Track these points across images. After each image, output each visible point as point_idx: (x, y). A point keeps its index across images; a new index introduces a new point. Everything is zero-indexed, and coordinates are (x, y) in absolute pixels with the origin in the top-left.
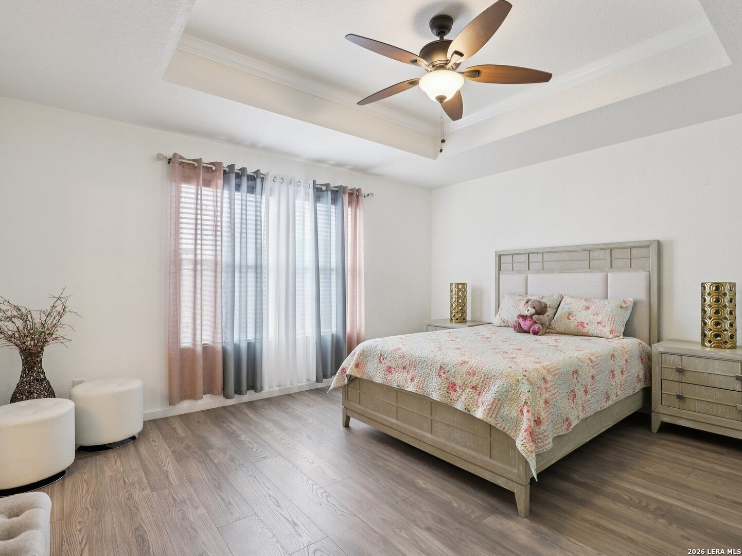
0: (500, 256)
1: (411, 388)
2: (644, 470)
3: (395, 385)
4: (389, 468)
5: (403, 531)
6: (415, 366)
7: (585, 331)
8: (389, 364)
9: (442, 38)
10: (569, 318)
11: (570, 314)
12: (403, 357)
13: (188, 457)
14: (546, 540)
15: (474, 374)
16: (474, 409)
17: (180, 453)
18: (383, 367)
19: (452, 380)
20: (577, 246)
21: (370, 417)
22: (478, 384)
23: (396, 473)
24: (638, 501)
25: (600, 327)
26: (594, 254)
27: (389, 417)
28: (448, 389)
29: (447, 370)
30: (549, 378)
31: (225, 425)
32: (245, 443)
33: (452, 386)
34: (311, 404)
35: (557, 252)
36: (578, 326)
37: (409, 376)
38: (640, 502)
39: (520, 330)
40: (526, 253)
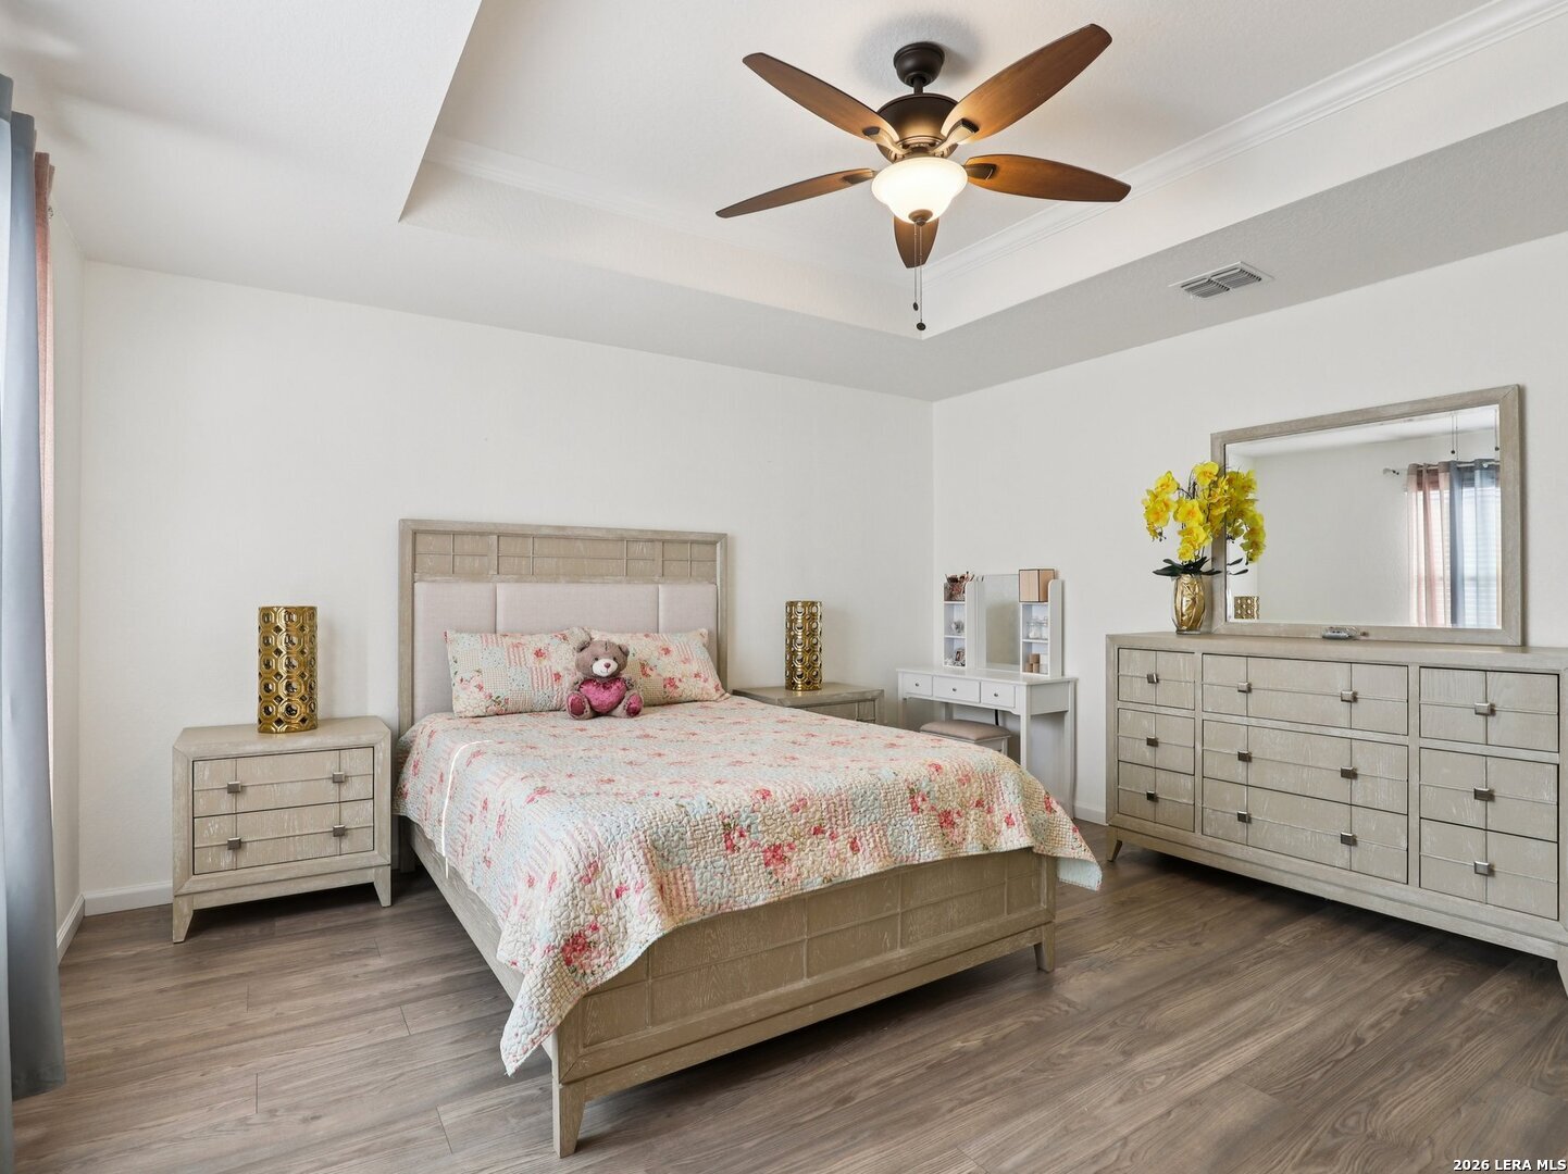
0: (415, 533)
1: (864, 866)
3: (816, 883)
4: (898, 1081)
6: (847, 813)
8: (765, 841)
9: (919, 90)
10: (645, 674)
11: (643, 666)
12: (800, 806)
15: (969, 780)
18: (749, 858)
19: (940, 806)
22: (981, 794)
33: (946, 819)
35: (567, 538)
36: (665, 687)
37: (842, 843)
40: (491, 533)
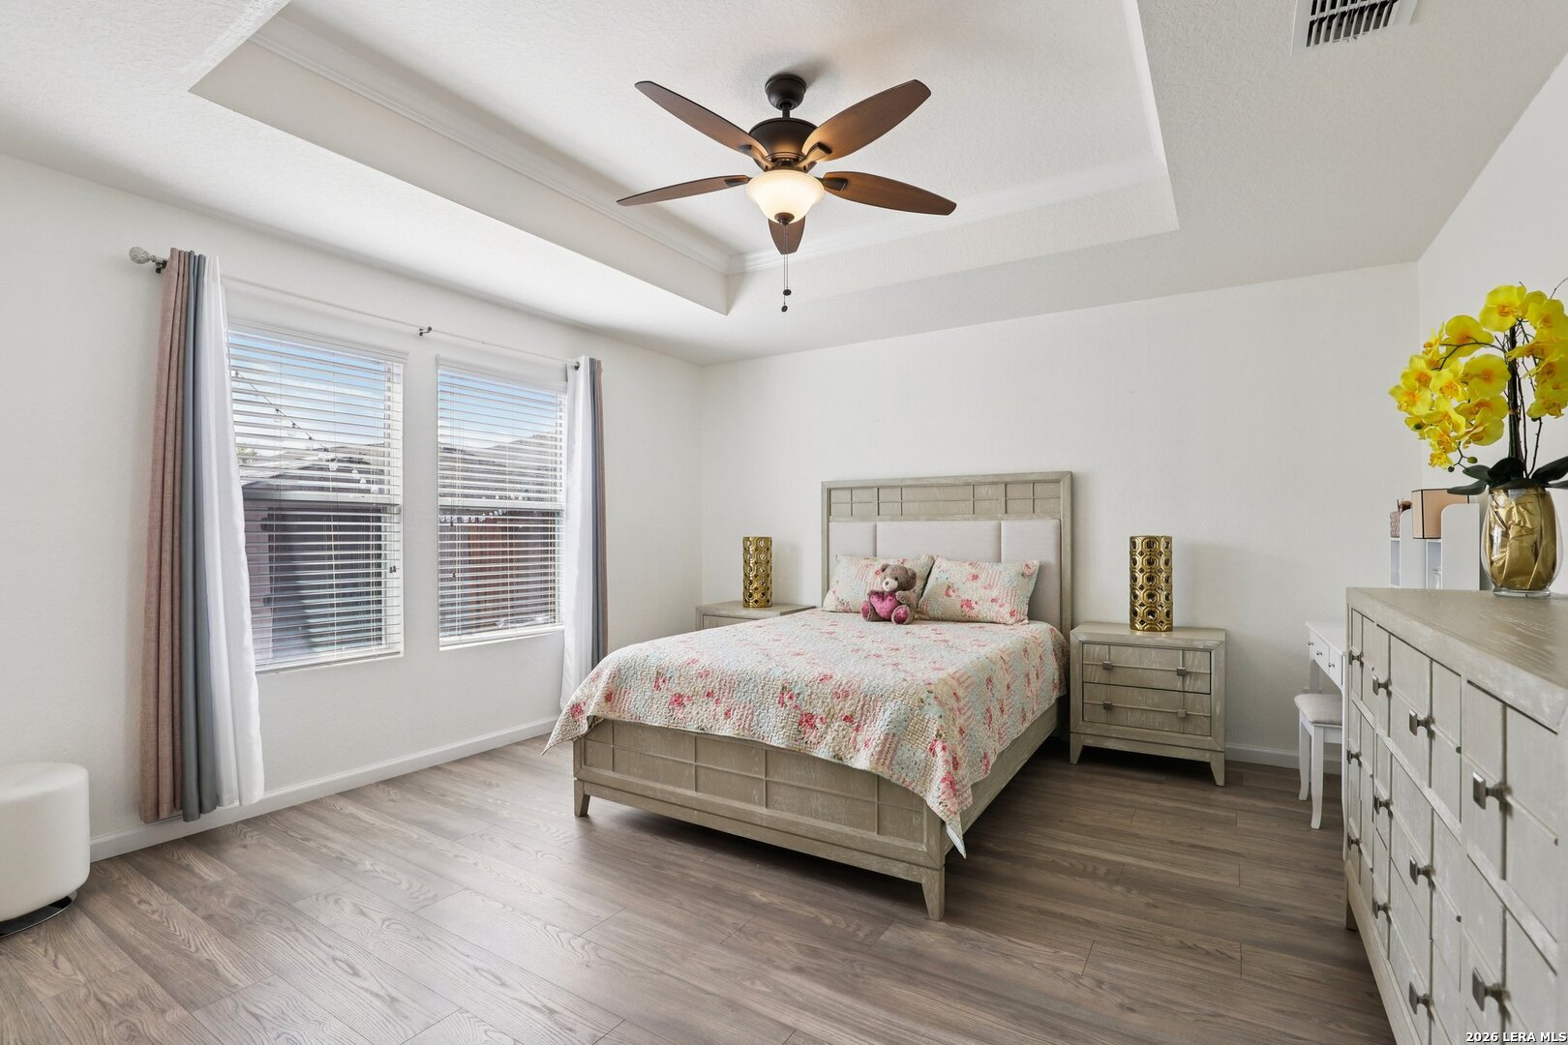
0: (829, 491)
1: (727, 729)
2: (1076, 820)
3: (692, 728)
4: (692, 880)
5: (758, 982)
6: (732, 690)
7: (973, 614)
8: (678, 690)
9: (786, 113)
10: (947, 595)
11: (949, 587)
12: (705, 674)
13: (250, 923)
14: (980, 948)
15: (846, 696)
16: (850, 755)
17: (225, 918)
18: (665, 696)
19: (806, 708)
20: (956, 477)
21: (639, 791)
22: (854, 712)
23: (709, 885)
24: (1081, 867)
25: (996, 607)
26: (982, 491)
27: (679, 786)
28: (800, 725)
29: (796, 691)
30: (961, 693)
31: (311, 844)
32: (375, 874)
33: (808, 720)
34: (493, 782)
35: (925, 486)
36: (962, 606)
37: (721, 709)
38: (1085, 867)
39: (873, 615)
40: (874, 487)
